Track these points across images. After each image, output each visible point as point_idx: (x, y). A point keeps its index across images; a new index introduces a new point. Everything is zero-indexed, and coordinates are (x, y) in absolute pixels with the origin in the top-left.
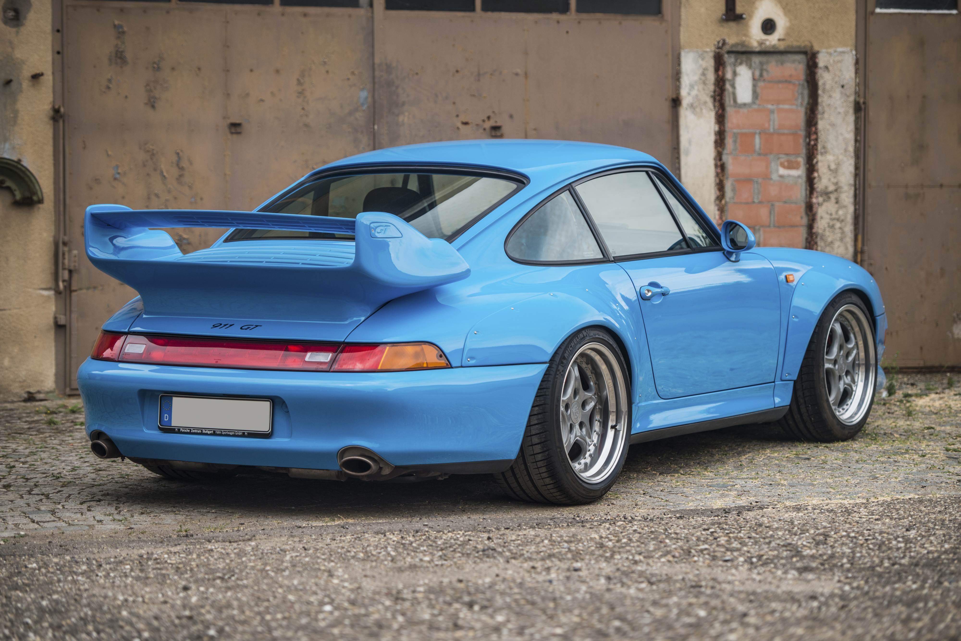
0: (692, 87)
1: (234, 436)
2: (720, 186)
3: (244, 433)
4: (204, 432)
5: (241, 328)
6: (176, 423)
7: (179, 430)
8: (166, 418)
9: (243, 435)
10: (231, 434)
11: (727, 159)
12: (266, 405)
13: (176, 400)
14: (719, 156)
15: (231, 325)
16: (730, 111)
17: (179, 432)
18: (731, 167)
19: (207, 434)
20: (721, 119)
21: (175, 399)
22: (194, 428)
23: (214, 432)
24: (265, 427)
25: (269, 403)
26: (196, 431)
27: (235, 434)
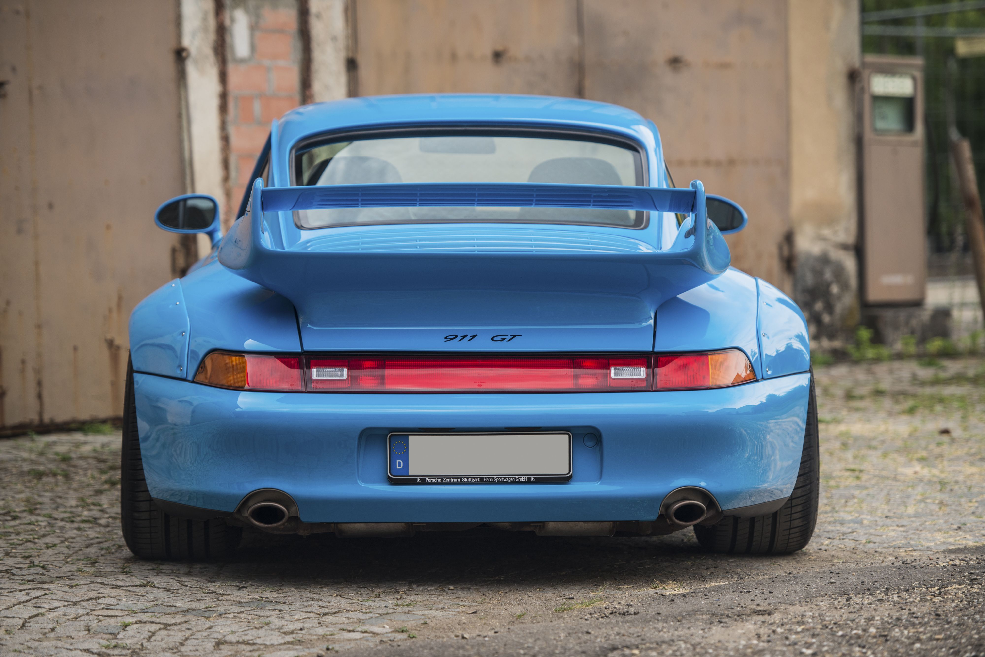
0: (194, 35)
1: (515, 483)
2: (226, 164)
3: (529, 479)
4: (464, 480)
5: (492, 339)
6: (414, 471)
7: (423, 480)
8: (399, 464)
9: (529, 481)
10: (509, 480)
11: (232, 130)
12: (564, 439)
13: (413, 440)
14: (223, 126)
15: (474, 337)
16: (231, 68)
17: (423, 482)
18: (234, 141)
19: (470, 483)
20: (223, 77)
21: (411, 438)
22: (448, 476)
23: (482, 479)
24: (562, 469)
25: (566, 436)
26: (451, 480)
27: (516, 481)
